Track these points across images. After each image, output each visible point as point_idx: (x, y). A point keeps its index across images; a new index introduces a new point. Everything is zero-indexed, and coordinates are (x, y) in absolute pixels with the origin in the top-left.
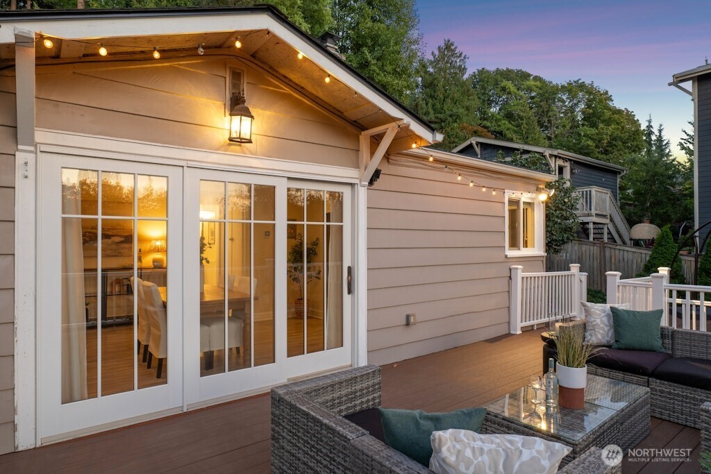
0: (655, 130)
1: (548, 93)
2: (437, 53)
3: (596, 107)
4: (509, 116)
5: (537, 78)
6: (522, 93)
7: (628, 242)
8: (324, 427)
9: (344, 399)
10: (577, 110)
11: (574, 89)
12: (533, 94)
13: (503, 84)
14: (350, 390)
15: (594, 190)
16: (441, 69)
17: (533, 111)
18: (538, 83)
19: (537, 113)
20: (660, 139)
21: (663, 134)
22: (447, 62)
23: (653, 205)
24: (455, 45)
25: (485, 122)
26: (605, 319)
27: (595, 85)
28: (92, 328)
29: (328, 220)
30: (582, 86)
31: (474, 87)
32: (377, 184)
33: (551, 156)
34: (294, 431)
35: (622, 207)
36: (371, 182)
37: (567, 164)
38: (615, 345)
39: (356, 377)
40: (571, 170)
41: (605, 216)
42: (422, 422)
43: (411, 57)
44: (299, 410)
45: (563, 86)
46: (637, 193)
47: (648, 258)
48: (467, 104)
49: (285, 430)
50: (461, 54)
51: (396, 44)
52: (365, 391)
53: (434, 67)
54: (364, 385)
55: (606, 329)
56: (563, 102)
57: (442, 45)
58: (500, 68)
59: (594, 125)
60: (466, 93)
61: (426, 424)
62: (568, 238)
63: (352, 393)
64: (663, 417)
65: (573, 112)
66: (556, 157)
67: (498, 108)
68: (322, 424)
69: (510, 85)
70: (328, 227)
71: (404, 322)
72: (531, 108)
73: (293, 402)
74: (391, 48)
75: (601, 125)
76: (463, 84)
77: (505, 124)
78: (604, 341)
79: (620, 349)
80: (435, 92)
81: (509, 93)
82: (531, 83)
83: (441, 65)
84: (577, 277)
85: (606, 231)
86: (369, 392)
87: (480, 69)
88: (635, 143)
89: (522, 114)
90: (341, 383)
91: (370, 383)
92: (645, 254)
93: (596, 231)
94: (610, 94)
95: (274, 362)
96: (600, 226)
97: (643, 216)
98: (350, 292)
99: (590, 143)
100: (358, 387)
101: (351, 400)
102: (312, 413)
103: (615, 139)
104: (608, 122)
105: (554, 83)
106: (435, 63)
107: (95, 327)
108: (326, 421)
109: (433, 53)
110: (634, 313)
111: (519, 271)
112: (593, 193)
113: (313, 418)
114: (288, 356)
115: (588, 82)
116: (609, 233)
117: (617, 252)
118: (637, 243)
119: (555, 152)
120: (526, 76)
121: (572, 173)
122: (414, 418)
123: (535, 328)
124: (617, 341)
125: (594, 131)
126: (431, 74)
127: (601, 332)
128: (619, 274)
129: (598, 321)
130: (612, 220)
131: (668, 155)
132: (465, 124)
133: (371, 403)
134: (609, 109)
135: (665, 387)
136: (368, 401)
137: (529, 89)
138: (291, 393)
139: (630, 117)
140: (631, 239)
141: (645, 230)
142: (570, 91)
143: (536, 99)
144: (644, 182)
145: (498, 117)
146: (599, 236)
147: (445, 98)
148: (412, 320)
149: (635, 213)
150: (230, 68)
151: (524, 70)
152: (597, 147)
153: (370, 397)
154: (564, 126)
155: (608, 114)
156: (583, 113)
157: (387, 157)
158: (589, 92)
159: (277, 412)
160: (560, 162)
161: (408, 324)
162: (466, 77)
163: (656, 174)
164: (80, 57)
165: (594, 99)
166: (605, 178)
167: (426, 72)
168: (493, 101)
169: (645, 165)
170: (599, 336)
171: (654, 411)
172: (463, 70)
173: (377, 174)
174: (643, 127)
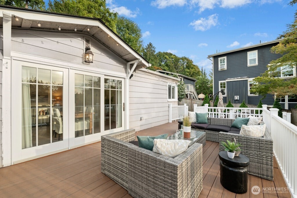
0: (204, 70)
1: (177, 60)
2: (147, 46)
3: (189, 64)
4: (167, 65)
5: (174, 55)
6: (170, 59)
7: (198, 99)
8: (119, 145)
9: (124, 139)
10: (184, 65)
11: (184, 59)
12: (173, 60)
13: (165, 56)
14: (126, 136)
15: (189, 85)
16: (148, 51)
17: (173, 64)
18: (175, 57)
19: (174, 65)
20: (205, 73)
21: (205, 71)
22: (150, 49)
23: (203, 89)
24: (152, 44)
25: (160, 67)
26: (194, 116)
27: (189, 58)
28: (34, 127)
29: (117, 89)
30: (186, 58)
31: (158, 57)
32: (132, 78)
33: (178, 75)
34: (109, 148)
35: (196, 90)
36: (130, 78)
37: (182, 78)
38: (197, 123)
39: (128, 132)
40: (184, 80)
41: (192, 92)
42: (150, 139)
43: (140, 46)
44: (111, 141)
45: (181, 58)
46: (199, 86)
47: (202, 103)
48: (156, 61)
49: (106, 148)
50: (154, 47)
51: (136, 42)
52: (130, 136)
53: (146, 50)
54: (130, 134)
55: (194, 118)
56: (181, 62)
57: (149, 44)
58: (165, 52)
59: (189, 69)
60: (155, 58)
61: (151, 140)
62: (183, 97)
63: (127, 137)
64: (209, 140)
65: (183, 65)
66: (180, 76)
67: (164, 63)
68: (119, 144)
69: (167, 56)
70: (117, 90)
71: (140, 120)
72: (173, 63)
73: (109, 139)
74: (134, 43)
75: (191, 69)
76: (154, 55)
77: (166, 68)
78: (194, 122)
79: (198, 123)
80: (146, 57)
81: (167, 59)
82: (173, 56)
83: (148, 50)
84: (186, 107)
85: (192, 96)
86: (131, 136)
87: (159, 52)
88: (199, 74)
89: (170, 65)
90: (123, 134)
91: (132, 134)
92: (202, 102)
93: (190, 96)
94: (192, 61)
95: (100, 132)
96: (191, 95)
97: (201, 92)
98: (124, 110)
99: (188, 73)
100: (128, 135)
101: (126, 139)
102: (115, 141)
103: (194, 73)
104: (192, 68)
105: (179, 57)
106: (146, 49)
107: (35, 127)
108: (120, 143)
109: (146, 46)
110: (201, 114)
111: (171, 105)
112: (189, 86)
113: (116, 142)
114: (105, 130)
115: (187, 57)
116: (193, 97)
117: (195, 101)
118: (199, 99)
119: (180, 75)
120: (171, 54)
121: (184, 81)
122: (148, 138)
123: (175, 121)
124: (197, 121)
125: (188, 70)
126: (145, 52)
127: (193, 119)
128: (197, 105)
129: (193, 116)
130: (194, 93)
131: (206, 77)
132: (155, 67)
133: (132, 140)
134: (192, 65)
135: (209, 132)
136: (131, 139)
137: (172, 58)
138: (108, 137)
139: (197, 67)
140: (198, 98)
141: (202, 96)
142: (183, 59)
143: (174, 61)
144: (201, 84)
145: (164, 65)
146: (190, 98)
147: (150, 59)
148: (142, 119)
149: (199, 92)
150: (85, 38)
151: (171, 53)
152: (189, 75)
153: (132, 138)
154: (181, 69)
155: (192, 66)
156: (186, 65)
157: (135, 71)
158: (188, 60)
159: (103, 143)
160: (181, 77)
161: (141, 120)
162: (155, 54)
163: (204, 82)
164: (29, 28)
165: (189, 62)
166: (192, 82)
167: (144, 51)
168: (162, 61)
169: (201, 79)
170: (193, 120)
171: (206, 139)
172: (154, 51)
173: (132, 75)
174: (201, 70)
